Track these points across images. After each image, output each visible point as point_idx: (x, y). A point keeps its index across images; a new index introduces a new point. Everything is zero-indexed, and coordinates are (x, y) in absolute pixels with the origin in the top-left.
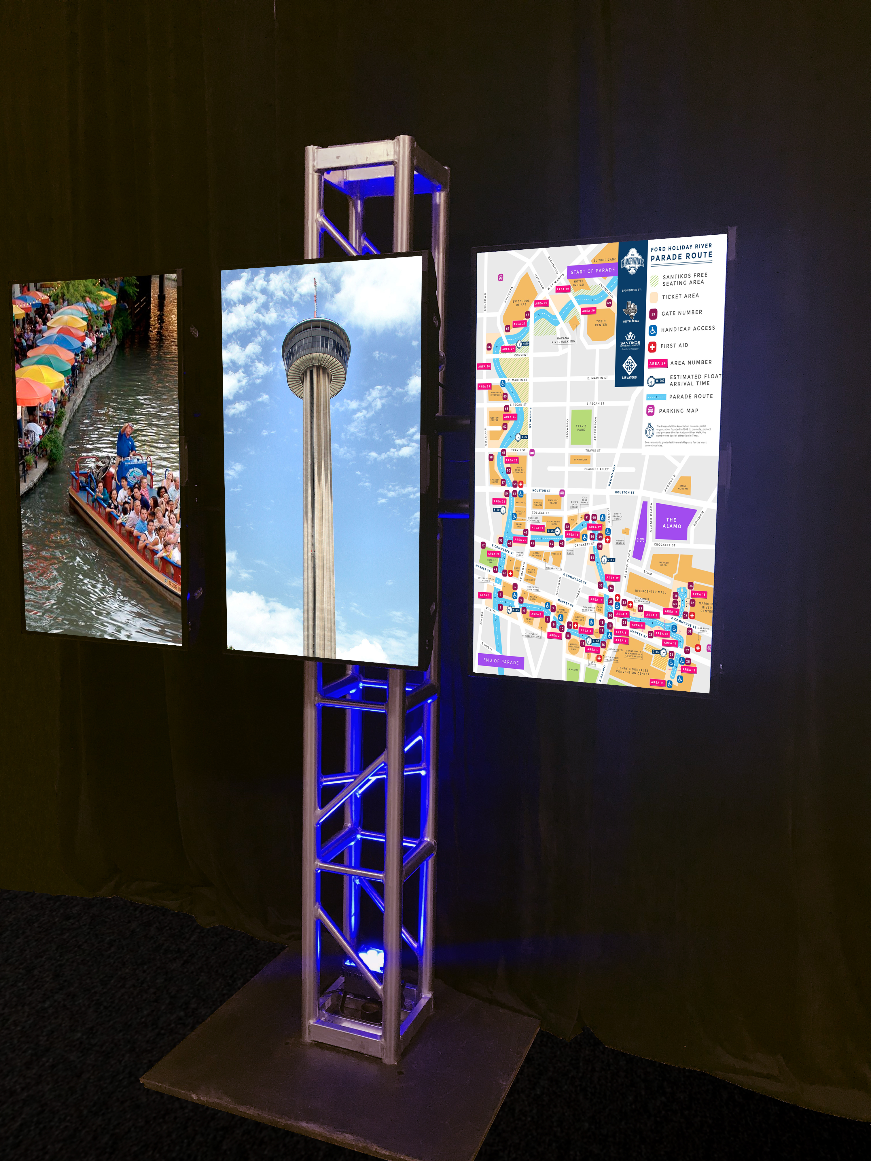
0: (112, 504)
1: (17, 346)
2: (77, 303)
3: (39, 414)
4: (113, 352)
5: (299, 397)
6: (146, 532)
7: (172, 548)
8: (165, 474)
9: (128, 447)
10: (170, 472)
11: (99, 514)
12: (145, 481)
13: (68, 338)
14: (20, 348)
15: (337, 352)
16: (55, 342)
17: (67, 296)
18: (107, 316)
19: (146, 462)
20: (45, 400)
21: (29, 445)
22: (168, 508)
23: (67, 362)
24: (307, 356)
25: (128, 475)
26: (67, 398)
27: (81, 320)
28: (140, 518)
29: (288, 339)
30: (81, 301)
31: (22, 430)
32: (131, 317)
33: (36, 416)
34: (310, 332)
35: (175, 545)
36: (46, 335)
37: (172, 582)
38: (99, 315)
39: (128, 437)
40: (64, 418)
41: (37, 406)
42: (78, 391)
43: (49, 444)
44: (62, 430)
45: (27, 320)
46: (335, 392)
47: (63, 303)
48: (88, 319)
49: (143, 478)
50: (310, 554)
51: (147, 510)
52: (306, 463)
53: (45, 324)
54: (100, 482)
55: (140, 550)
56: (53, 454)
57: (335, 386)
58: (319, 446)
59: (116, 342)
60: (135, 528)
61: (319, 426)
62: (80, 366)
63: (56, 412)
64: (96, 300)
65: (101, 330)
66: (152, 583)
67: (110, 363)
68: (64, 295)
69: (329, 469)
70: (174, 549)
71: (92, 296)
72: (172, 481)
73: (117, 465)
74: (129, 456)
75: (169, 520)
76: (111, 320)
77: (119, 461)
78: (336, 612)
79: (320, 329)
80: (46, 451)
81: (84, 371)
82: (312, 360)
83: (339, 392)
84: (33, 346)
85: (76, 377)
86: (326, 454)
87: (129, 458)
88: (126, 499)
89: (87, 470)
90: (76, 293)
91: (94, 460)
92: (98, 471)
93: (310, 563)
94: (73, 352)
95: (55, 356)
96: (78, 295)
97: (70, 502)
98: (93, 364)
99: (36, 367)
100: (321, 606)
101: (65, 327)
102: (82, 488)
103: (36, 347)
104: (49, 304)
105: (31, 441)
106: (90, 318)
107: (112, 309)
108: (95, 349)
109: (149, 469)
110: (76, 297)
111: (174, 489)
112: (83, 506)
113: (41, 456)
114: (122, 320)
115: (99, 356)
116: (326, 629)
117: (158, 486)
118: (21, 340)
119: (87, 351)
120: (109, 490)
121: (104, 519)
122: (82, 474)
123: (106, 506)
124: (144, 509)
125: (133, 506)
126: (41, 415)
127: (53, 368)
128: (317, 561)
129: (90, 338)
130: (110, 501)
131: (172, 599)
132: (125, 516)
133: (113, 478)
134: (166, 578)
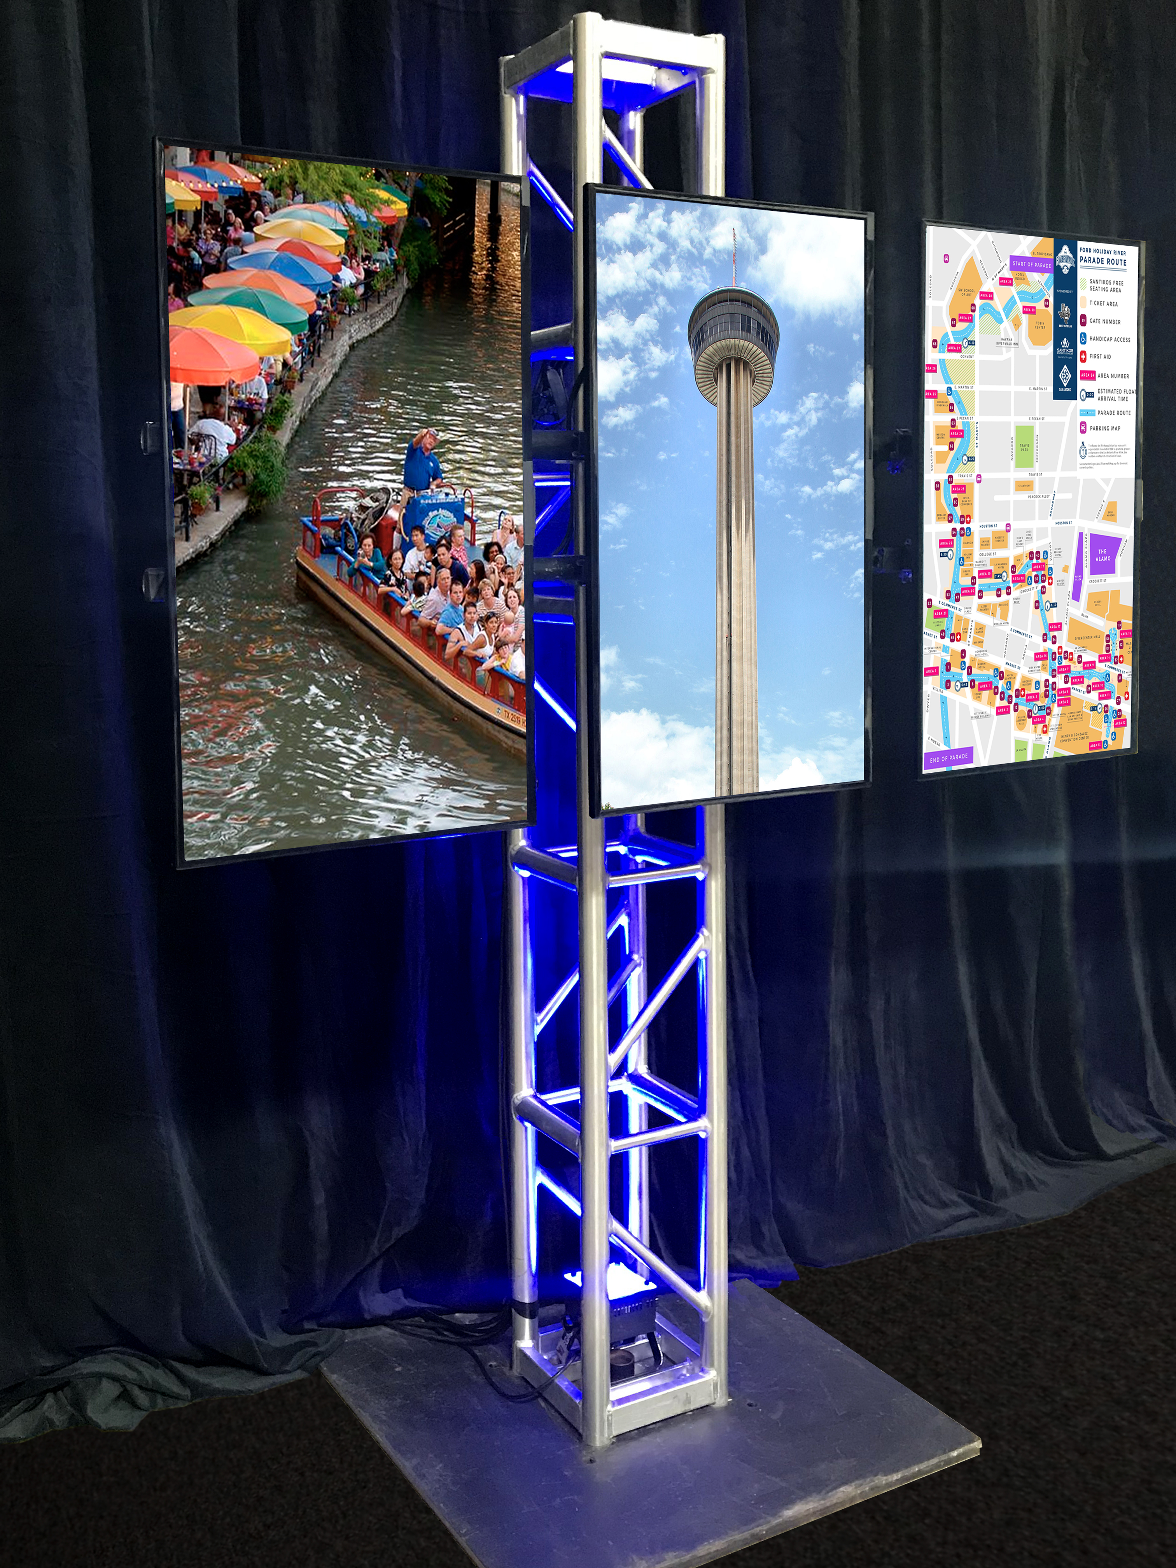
0: (393, 578)
1: (179, 263)
2: (323, 200)
3: (229, 402)
4: (399, 300)
5: (711, 402)
6: (461, 626)
7: (512, 650)
8: (499, 520)
9: (428, 472)
10: (507, 517)
11: (364, 597)
12: (460, 532)
13: (302, 262)
14: (184, 267)
15: (762, 340)
16: (272, 266)
17: (302, 185)
18: (387, 235)
19: (463, 499)
20: (244, 376)
21: (201, 464)
22: (503, 580)
23: (299, 308)
24: (723, 342)
25: (425, 523)
26: (297, 376)
27: (332, 232)
28: (449, 601)
29: (697, 313)
30: (334, 198)
31: (183, 433)
32: (437, 244)
33: (221, 406)
34: (727, 307)
35: (516, 645)
36: (250, 250)
37: (511, 711)
38: (371, 229)
39: (427, 454)
40: (289, 414)
41: (224, 387)
42: (323, 364)
43: (251, 462)
44: (284, 436)
45: (206, 216)
46: (760, 398)
47: (294, 196)
48: (348, 233)
49: (455, 528)
50: (724, 640)
51: (464, 586)
52: (721, 502)
53: (249, 228)
54: (367, 537)
55: (448, 659)
56: (262, 482)
57: (760, 389)
58: (738, 477)
59: (404, 283)
60: (438, 619)
61: (738, 447)
62: (328, 318)
63: (269, 400)
64: (366, 203)
65: (374, 257)
66: (472, 719)
67: (393, 319)
68: (296, 183)
69: (750, 511)
70: (514, 651)
71: (358, 194)
72: (511, 532)
73: (405, 504)
74: (428, 488)
75: (506, 601)
76: (396, 242)
77: (407, 496)
78: (759, 724)
79: (740, 304)
80: (244, 476)
81: (337, 327)
82: (729, 348)
83: (764, 398)
84: (219, 267)
85: (319, 338)
86: (747, 489)
87: (429, 491)
88: (422, 568)
89: (338, 514)
90: (322, 183)
91: (354, 494)
92: (363, 517)
93: (725, 653)
94: (313, 290)
95: (271, 293)
96: (326, 187)
97: (298, 578)
98: (356, 317)
99: (224, 309)
100: (739, 719)
101: (295, 240)
102: (328, 550)
103: (225, 270)
104: (260, 192)
105: (206, 456)
106: (353, 232)
107: (398, 223)
108: (361, 290)
109: (468, 511)
110: (323, 190)
111: (516, 545)
112: (328, 585)
113: (231, 486)
114: (417, 246)
115: (369, 303)
116: (746, 752)
117: (484, 541)
118: (189, 252)
119: (343, 291)
120: (385, 552)
121: (374, 608)
122: (326, 522)
123: (379, 581)
124: (457, 584)
125: (436, 579)
126: (233, 403)
127: (266, 316)
128: (734, 650)
129: (351, 268)
130: (389, 572)
131: (510, 743)
132: (420, 599)
133: (394, 528)
134: (498, 706)
